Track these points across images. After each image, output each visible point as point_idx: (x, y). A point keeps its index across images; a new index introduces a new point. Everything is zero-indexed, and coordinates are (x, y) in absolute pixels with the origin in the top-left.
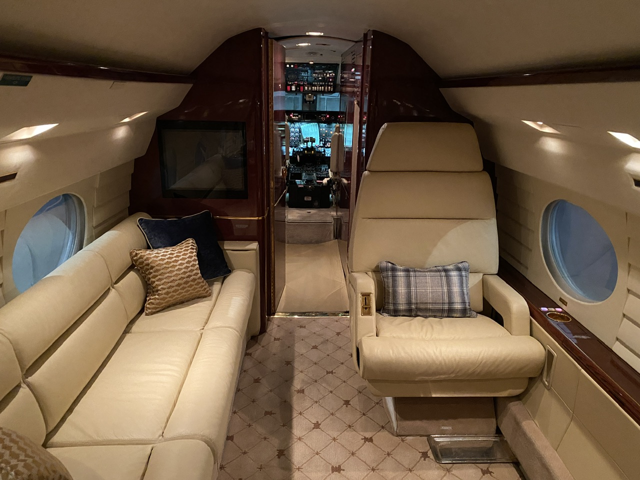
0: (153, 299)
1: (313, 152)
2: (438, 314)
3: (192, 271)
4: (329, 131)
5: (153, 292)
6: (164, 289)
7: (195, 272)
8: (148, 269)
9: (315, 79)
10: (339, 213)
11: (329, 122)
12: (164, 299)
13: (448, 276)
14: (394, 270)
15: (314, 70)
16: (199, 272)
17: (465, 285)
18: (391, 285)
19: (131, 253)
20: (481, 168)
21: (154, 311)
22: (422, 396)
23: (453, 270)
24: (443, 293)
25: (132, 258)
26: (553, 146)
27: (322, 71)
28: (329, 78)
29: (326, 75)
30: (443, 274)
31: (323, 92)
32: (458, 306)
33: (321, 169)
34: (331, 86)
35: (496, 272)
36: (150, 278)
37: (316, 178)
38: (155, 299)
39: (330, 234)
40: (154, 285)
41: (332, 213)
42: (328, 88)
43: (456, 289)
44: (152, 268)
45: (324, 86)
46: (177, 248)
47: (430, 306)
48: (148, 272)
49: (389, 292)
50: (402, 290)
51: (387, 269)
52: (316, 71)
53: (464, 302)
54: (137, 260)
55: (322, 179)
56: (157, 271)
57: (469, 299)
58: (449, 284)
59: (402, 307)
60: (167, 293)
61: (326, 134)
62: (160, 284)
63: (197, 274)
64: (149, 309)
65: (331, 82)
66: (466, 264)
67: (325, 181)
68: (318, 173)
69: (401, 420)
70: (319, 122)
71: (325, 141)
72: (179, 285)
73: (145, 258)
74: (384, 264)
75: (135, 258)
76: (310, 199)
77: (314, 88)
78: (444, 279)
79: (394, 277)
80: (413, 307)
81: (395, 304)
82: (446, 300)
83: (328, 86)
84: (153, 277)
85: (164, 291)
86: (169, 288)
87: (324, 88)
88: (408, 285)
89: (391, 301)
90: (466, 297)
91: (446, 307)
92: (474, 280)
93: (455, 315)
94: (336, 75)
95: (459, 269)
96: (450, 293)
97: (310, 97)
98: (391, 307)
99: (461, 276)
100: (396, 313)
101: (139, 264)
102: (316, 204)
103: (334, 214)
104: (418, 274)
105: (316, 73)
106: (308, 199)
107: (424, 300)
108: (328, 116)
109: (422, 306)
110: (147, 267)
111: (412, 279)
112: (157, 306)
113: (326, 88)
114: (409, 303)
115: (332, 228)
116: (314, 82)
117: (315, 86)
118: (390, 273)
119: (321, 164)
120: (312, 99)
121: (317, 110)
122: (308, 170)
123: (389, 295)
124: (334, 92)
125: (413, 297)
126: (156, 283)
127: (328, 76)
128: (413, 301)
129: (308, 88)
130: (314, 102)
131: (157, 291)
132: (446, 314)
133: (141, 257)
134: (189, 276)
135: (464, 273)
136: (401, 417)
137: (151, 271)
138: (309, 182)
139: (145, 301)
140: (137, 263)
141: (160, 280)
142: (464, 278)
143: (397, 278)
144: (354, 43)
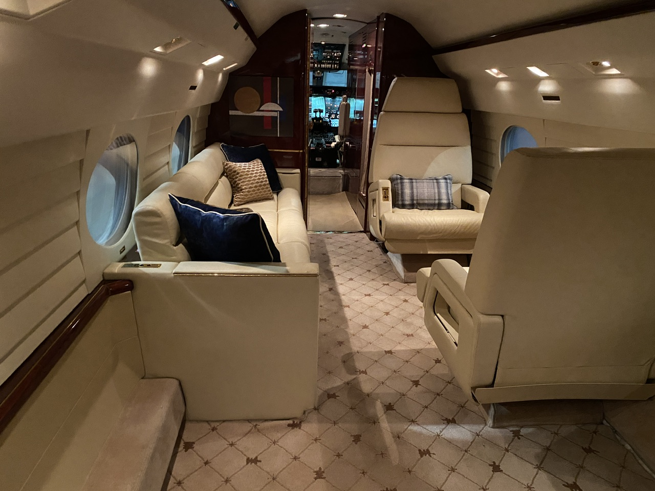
0: (238, 196)
1: (321, 121)
2: (431, 208)
3: (263, 178)
4: (334, 104)
5: (238, 191)
6: (246, 188)
7: (265, 179)
8: (235, 175)
9: (325, 57)
10: (346, 171)
11: (333, 96)
12: (246, 195)
13: (438, 183)
14: (402, 179)
15: (324, 49)
16: (268, 180)
17: (449, 189)
18: (400, 188)
19: (223, 164)
20: (460, 110)
21: (240, 203)
22: (421, 253)
23: (441, 179)
24: (435, 193)
25: (224, 167)
26: (504, 86)
27: (330, 51)
28: (336, 57)
29: (334, 54)
30: (435, 181)
31: (330, 70)
32: (445, 201)
33: (328, 136)
34: (337, 64)
35: (470, 182)
36: (236, 181)
37: (324, 143)
38: (241, 195)
39: (339, 186)
40: (240, 185)
41: (340, 171)
42: (334, 66)
43: (443, 190)
44: (238, 173)
45: (331, 64)
46: (251, 163)
47: (426, 202)
48: (235, 177)
49: (398, 193)
50: (407, 191)
51: (397, 179)
52: (326, 51)
53: (449, 199)
54: (227, 168)
55: (331, 143)
56: (241, 176)
57: (452, 197)
58: (439, 188)
59: (407, 202)
60: (249, 192)
61: (331, 107)
62: (243, 185)
63: (266, 181)
64: (237, 201)
65: (337, 60)
66: (450, 176)
67: (333, 144)
68: (326, 139)
69: (407, 272)
70: (326, 96)
71: (330, 113)
72: (256, 187)
73: (233, 167)
74: (395, 176)
75: (226, 167)
76: (320, 160)
77: (323, 66)
78: (436, 184)
79: (402, 183)
80: (415, 202)
81: (403, 200)
82: (437, 198)
83: (335, 64)
84: (238, 180)
85: (247, 190)
86: (250, 188)
87: (331, 66)
88: (412, 188)
89: (400, 198)
90: (450, 196)
91: (437, 202)
92: (456, 188)
93: (443, 208)
94: (342, 54)
95: (445, 179)
96: (439, 193)
97: (318, 73)
98: (400, 203)
99: (447, 183)
100: (403, 206)
101: (229, 171)
102: (325, 164)
103: (342, 171)
104: (417, 181)
105: (325, 52)
106: (318, 159)
107: (422, 197)
108: (333, 91)
109: (421, 202)
110: (234, 174)
111: (414, 184)
112: (242, 200)
113: (333, 66)
114: (412, 200)
115: (341, 181)
116: (323, 60)
117: (323, 63)
118: (399, 181)
119: (327, 132)
120: (320, 75)
121: (323, 85)
122: (317, 137)
123: (398, 195)
124: (339, 69)
125: (415, 195)
126: (241, 184)
127: (335, 55)
128: (415, 198)
129: (317, 66)
130: (321, 78)
131: (242, 190)
132: (436, 208)
133: (230, 167)
134: (262, 182)
135: (448, 181)
136: (407, 270)
137: (237, 176)
138: (319, 145)
139: (233, 197)
140: (228, 171)
141: (243, 182)
142: (449, 184)
143: (404, 184)
144: (365, 25)
